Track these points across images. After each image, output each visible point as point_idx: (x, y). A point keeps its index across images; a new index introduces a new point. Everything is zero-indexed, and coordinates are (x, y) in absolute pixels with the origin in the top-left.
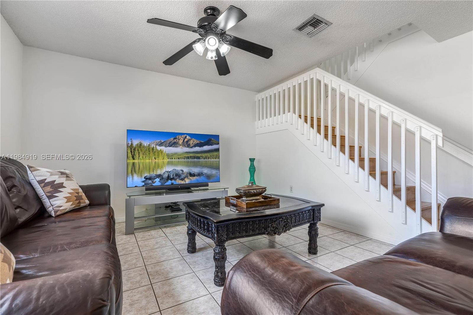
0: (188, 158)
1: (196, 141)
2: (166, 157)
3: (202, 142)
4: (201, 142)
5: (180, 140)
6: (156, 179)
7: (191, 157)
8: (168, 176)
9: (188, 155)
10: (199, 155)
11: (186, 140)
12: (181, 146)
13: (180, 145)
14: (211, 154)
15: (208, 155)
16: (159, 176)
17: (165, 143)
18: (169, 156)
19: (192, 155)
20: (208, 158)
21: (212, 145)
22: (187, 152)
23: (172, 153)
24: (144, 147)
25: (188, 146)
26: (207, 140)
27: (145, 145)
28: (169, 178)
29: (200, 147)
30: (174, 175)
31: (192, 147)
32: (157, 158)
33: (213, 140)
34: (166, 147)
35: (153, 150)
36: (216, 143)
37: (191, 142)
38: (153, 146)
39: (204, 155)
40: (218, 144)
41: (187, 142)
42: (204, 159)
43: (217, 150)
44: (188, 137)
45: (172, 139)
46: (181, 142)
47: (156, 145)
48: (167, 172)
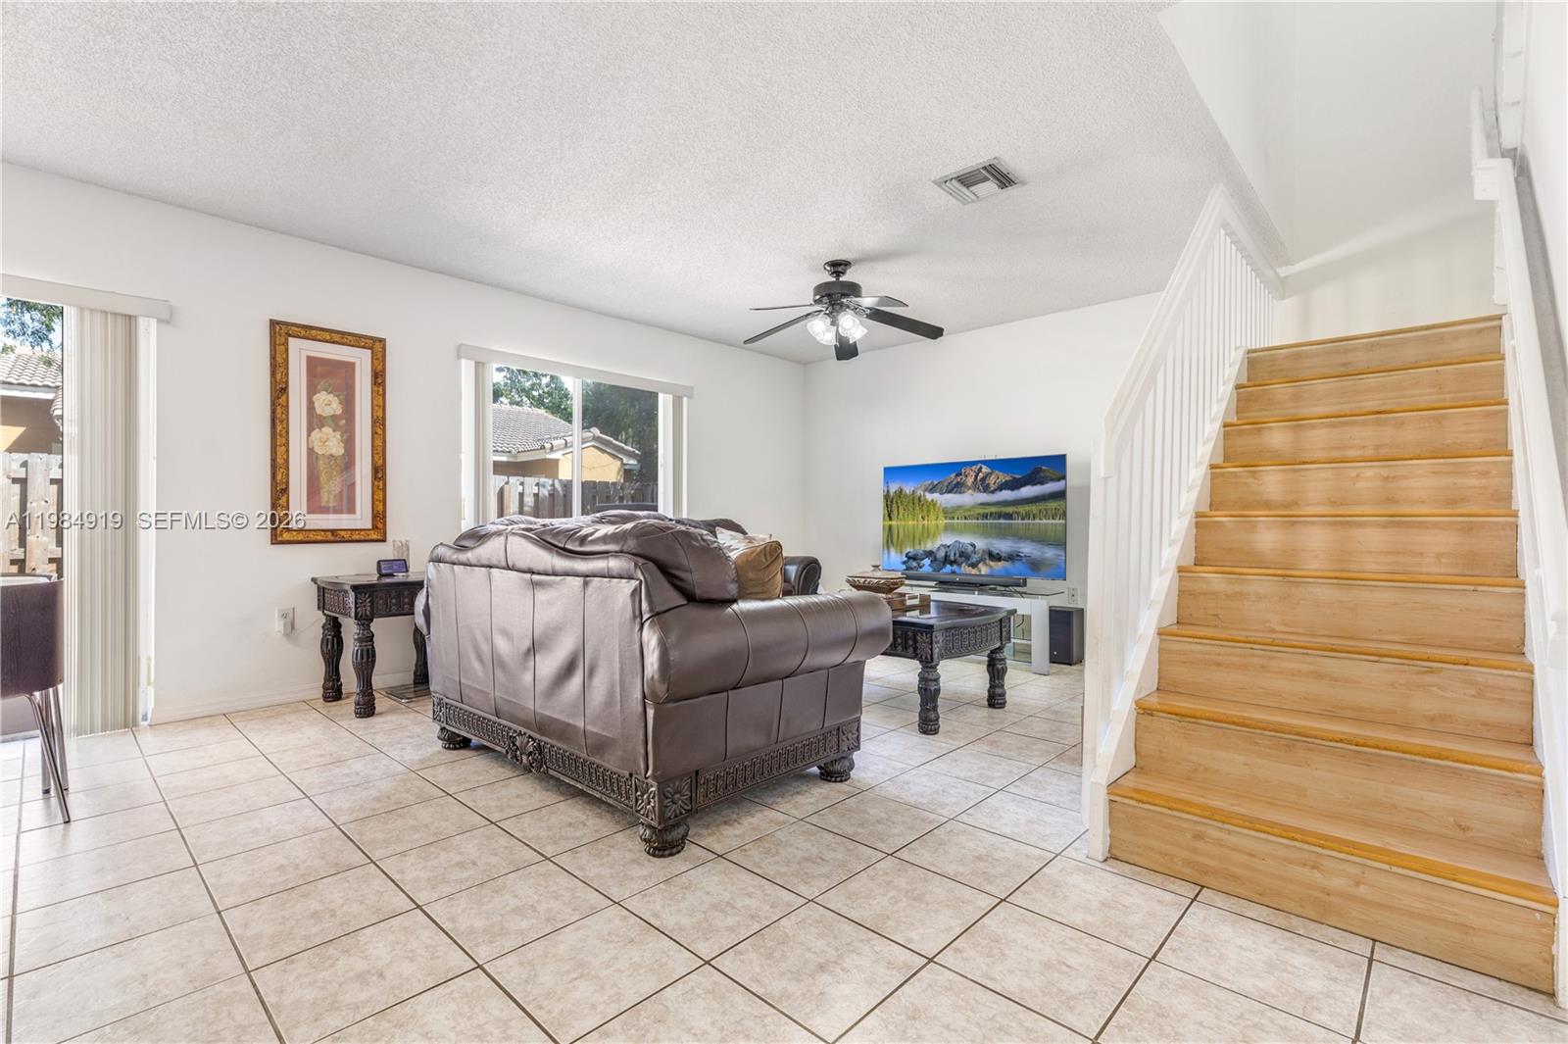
0: (985, 516)
1: (1003, 477)
2: (941, 515)
3: (1018, 476)
4: (1015, 478)
5: (969, 478)
6: (923, 559)
7: (991, 514)
8: (946, 555)
9: (986, 511)
10: (1010, 510)
11: (981, 475)
12: (970, 491)
13: (970, 488)
14: (1042, 506)
15: (1034, 508)
16: (930, 554)
17: (939, 487)
18: (949, 513)
19: (993, 509)
20: (1031, 517)
21: (1042, 483)
22: (982, 504)
23: (952, 507)
24: (906, 495)
25: (986, 489)
26: (1029, 472)
27: (908, 492)
28: (946, 560)
29: (1012, 489)
30: (957, 555)
31: (993, 492)
32: (926, 518)
33: (1045, 471)
34: (942, 494)
35: (920, 500)
36: (1054, 477)
37: (992, 480)
38: (920, 492)
39: (1022, 509)
40: (1064, 478)
41: (984, 479)
42: (1023, 519)
43: (1061, 495)
44: (985, 469)
45: (953, 476)
46: (970, 481)
47: (925, 491)
48: (944, 546)
